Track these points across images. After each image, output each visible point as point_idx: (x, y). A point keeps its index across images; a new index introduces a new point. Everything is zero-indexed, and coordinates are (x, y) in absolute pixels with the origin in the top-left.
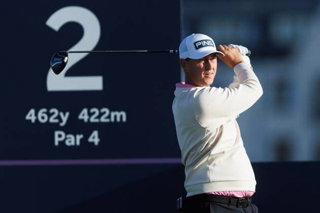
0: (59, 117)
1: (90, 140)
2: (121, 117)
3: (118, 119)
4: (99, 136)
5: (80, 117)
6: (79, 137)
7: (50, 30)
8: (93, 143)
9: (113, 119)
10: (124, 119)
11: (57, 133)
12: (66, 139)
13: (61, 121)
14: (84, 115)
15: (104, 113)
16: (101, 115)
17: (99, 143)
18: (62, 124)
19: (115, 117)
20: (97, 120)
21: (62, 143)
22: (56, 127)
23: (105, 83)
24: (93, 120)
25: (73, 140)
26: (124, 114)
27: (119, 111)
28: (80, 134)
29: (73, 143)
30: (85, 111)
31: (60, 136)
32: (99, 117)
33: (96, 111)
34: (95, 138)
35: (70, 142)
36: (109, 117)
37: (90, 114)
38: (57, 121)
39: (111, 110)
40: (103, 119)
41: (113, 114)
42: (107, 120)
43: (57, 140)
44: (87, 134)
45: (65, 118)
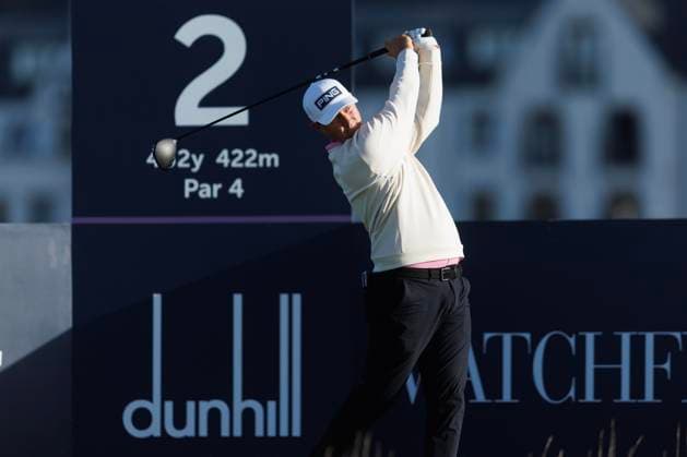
0: (190, 161)
1: (232, 190)
2: (273, 161)
3: (269, 164)
4: (244, 186)
5: (219, 160)
6: (217, 187)
7: (180, 45)
8: (235, 195)
9: (261, 164)
10: (277, 164)
11: (187, 182)
12: (199, 189)
13: (193, 165)
14: (223, 158)
15: (250, 155)
16: (246, 158)
17: (244, 195)
18: (195, 170)
19: (265, 160)
20: (240, 165)
21: (194, 195)
22: (187, 173)
23: (252, 118)
24: (235, 164)
25: (209, 191)
26: (276, 157)
27: (270, 152)
28: (217, 183)
29: (208, 195)
30: (225, 153)
31: (191, 185)
32: (243, 161)
33: (239, 152)
34: (237, 188)
35: (205, 193)
36: (256, 161)
37: (232, 157)
38: (188, 165)
39: (260, 152)
40: (248, 164)
41: (262, 157)
42: (254, 165)
43: (187, 191)
44: (227, 184)
45: (198, 162)
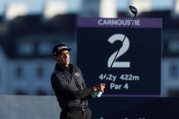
0: (112, 78)
1: (125, 87)
2: (137, 78)
3: (136, 79)
4: (128, 86)
5: (121, 78)
6: (120, 86)
7: (109, 43)
8: (125, 89)
9: (133, 79)
11: (111, 84)
12: (115, 86)
13: (113, 79)
14: (122, 77)
15: (130, 76)
16: (129, 77)
17: (128, 88)
19: (135, 78)
20: (127, 79)
21: (113, 88)
22: (111, 82)
23: (131, 65)
24: (126, 79)
25: (118, 87)
26: (138, 77)
27: (136, 75)
28: (120, 84)
29: (117, 88)
30: (123, 76)
31: (112, 85)
32: (128, 78)
33: (127, 75)
34: (126, 86)
35: (116, 88)
36: (132, 78)
37: (125, 77)
38: (111, 79)
39: (133, 75)
40: (130, 79)
41: (134, 77)
42: (131, 80)
43: (111, 87)
44: (123, 85)
45: (115, 78)
